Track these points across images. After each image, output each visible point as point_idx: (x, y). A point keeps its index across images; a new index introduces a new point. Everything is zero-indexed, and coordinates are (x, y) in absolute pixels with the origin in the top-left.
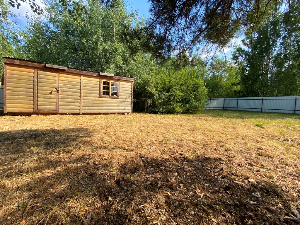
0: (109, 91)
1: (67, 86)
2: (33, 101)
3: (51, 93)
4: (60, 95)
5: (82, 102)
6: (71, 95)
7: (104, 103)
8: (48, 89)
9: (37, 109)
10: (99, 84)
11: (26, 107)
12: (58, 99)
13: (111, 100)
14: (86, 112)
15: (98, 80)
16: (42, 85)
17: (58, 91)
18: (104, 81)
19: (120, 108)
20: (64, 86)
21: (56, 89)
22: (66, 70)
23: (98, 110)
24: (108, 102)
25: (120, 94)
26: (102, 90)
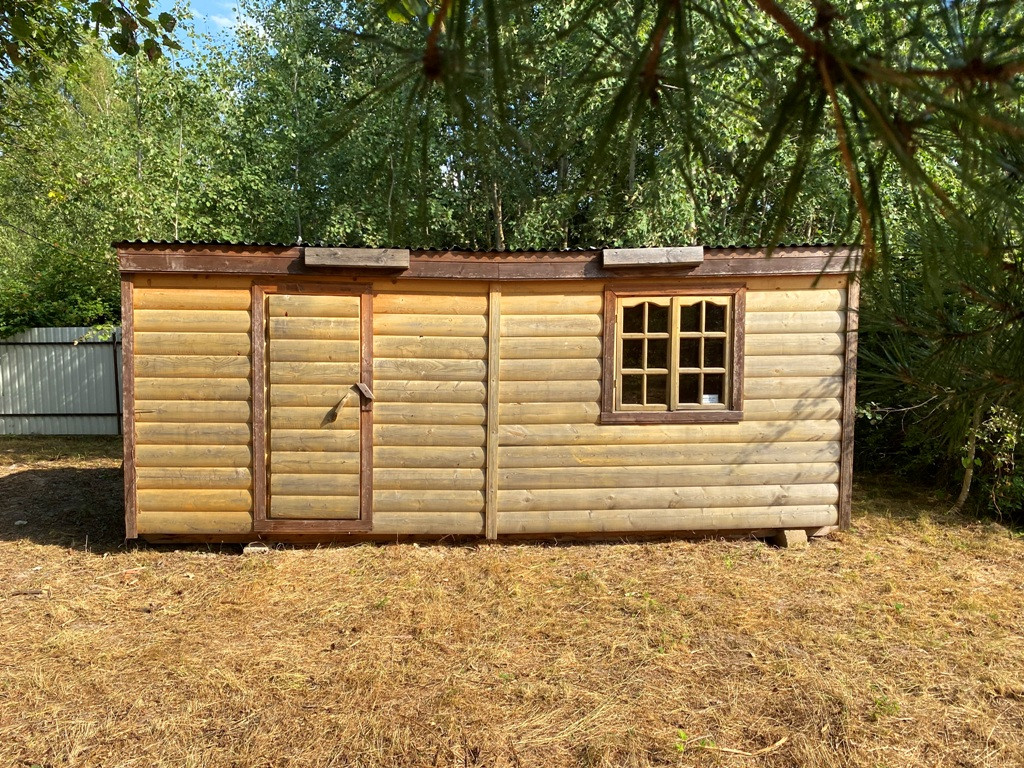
0: (664, 371)
1: (412, 366)
2: (251, 467)
3: (332, 416)
4: (375, 427)
5: (498, 462)
6: (437, 419)
7: (631, 460)
8: (319, 392)
9: (269, 516)
10: (598, 329)
11: (222, 502)
12: (365, 448)
13: (684, 436)
14: (518, 529)
15: (595, 301)
16: (289, 375)
17: (365, 401)
18: (632, 302)
19: (749, 492)
20: (398, 366)
21: (356, 388)
22: (405, 269)
23: (594, 514)
24: (660, 453)
25: (747, 383)
26: (619, 371)
